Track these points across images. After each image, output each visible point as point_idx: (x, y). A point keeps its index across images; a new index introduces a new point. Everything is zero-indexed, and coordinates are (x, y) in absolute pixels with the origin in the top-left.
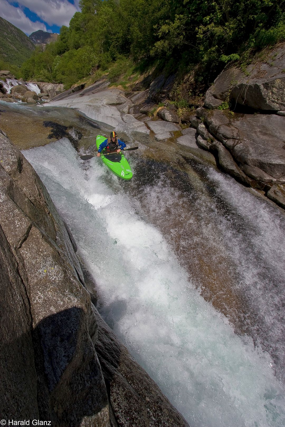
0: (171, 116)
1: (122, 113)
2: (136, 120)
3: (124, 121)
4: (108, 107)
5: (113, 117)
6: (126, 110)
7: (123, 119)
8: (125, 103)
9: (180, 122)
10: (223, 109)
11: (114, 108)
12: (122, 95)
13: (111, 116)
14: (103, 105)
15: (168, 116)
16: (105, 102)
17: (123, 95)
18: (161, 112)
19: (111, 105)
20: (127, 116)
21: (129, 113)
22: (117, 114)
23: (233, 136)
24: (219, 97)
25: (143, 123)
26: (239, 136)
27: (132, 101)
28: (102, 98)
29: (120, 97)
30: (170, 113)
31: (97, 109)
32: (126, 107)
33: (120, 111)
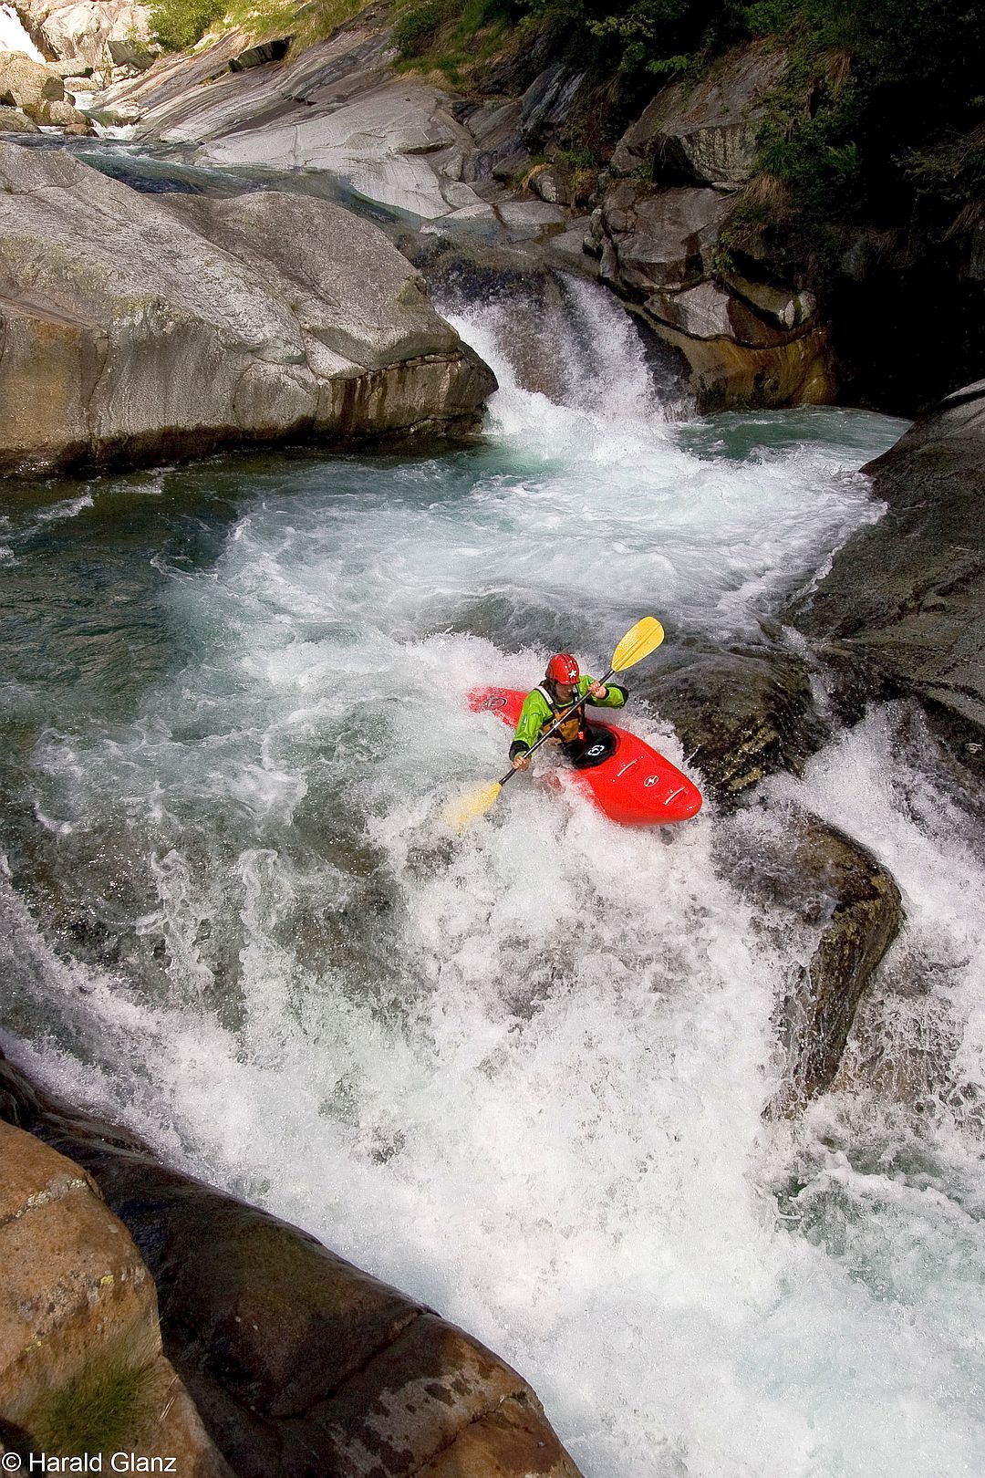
0: (554, 189)
1: (444, 179)
2: (478, 199)
3: (447, 202)
4: (403, 159)
5: (420, 191)
6: (453, 169)
7: (444, 197)
8: (451, 146)
9: (573, 203)
10: (642, 177)
11: (420, 161)
12: (443, 114)
13: (414, 190)
14: (388, 156)
15: (549, 190)
16: (394, 143)
17: (448, 113)
18: (536, 179)
19: (410, 152)
20: (456, 188)
21: (461, 179)
22: (431, 181)
23: (626, 227)
24: (637, 152)
25: (489, 208)
26: (634, 227)
27: (474, 136)
28: (382, 130)
29: (438, 121)
30: (555, 184)
31: (376, 168)
32: (454, 158)
33: (437, 174)
